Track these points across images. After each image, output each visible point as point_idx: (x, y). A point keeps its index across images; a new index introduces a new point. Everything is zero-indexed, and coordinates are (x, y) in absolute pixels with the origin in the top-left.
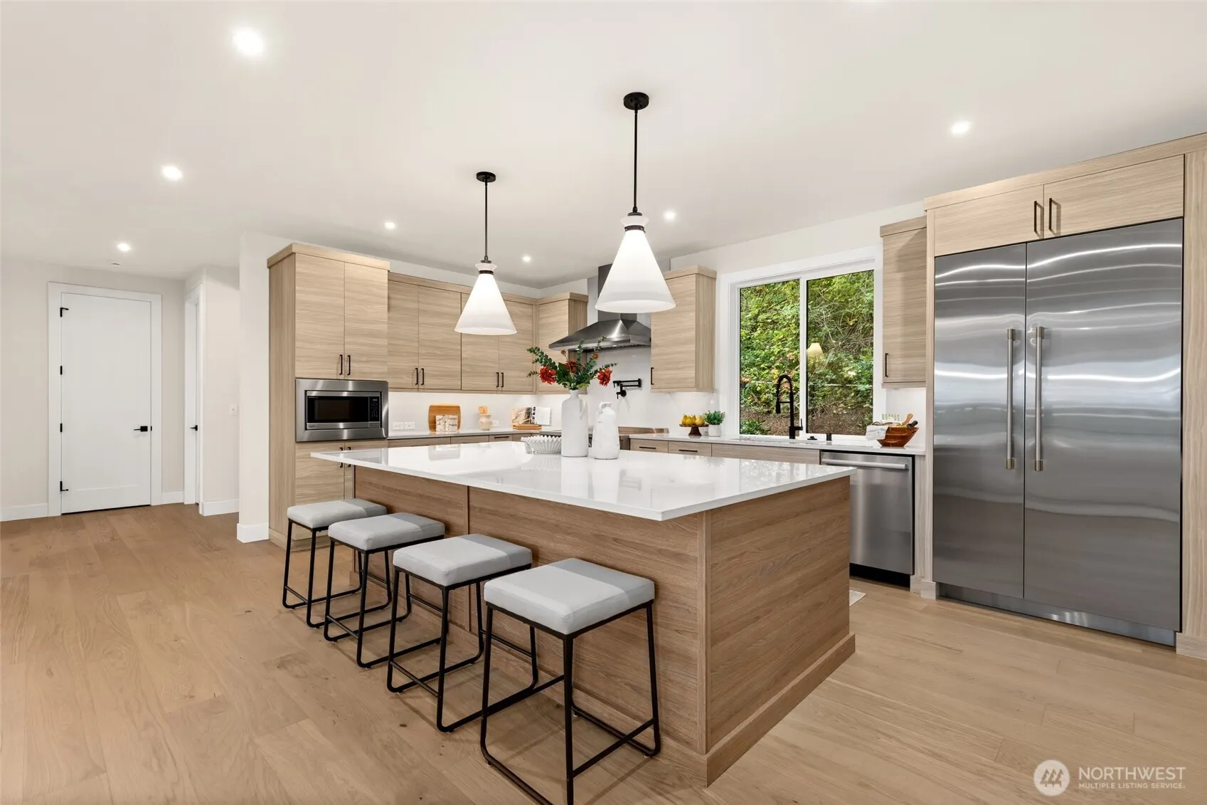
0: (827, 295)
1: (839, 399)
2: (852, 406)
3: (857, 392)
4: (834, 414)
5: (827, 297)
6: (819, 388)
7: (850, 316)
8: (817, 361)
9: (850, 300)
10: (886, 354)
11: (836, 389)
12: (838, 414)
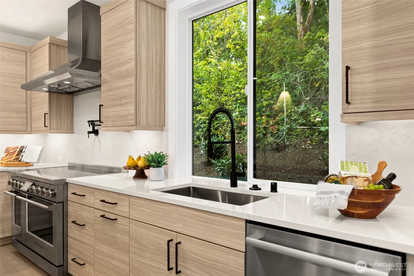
0: (301, 67)
1: (308, 137)
2: (315, 142)
3: (320, 132)
4: (303, 148)
5: (301, 68)
6: (294, 129)
7: (316, 81)
8: (293, 110)
9: (316, 69)
10: (348, 68)
11: (306, 130)
12: (306, 148)
